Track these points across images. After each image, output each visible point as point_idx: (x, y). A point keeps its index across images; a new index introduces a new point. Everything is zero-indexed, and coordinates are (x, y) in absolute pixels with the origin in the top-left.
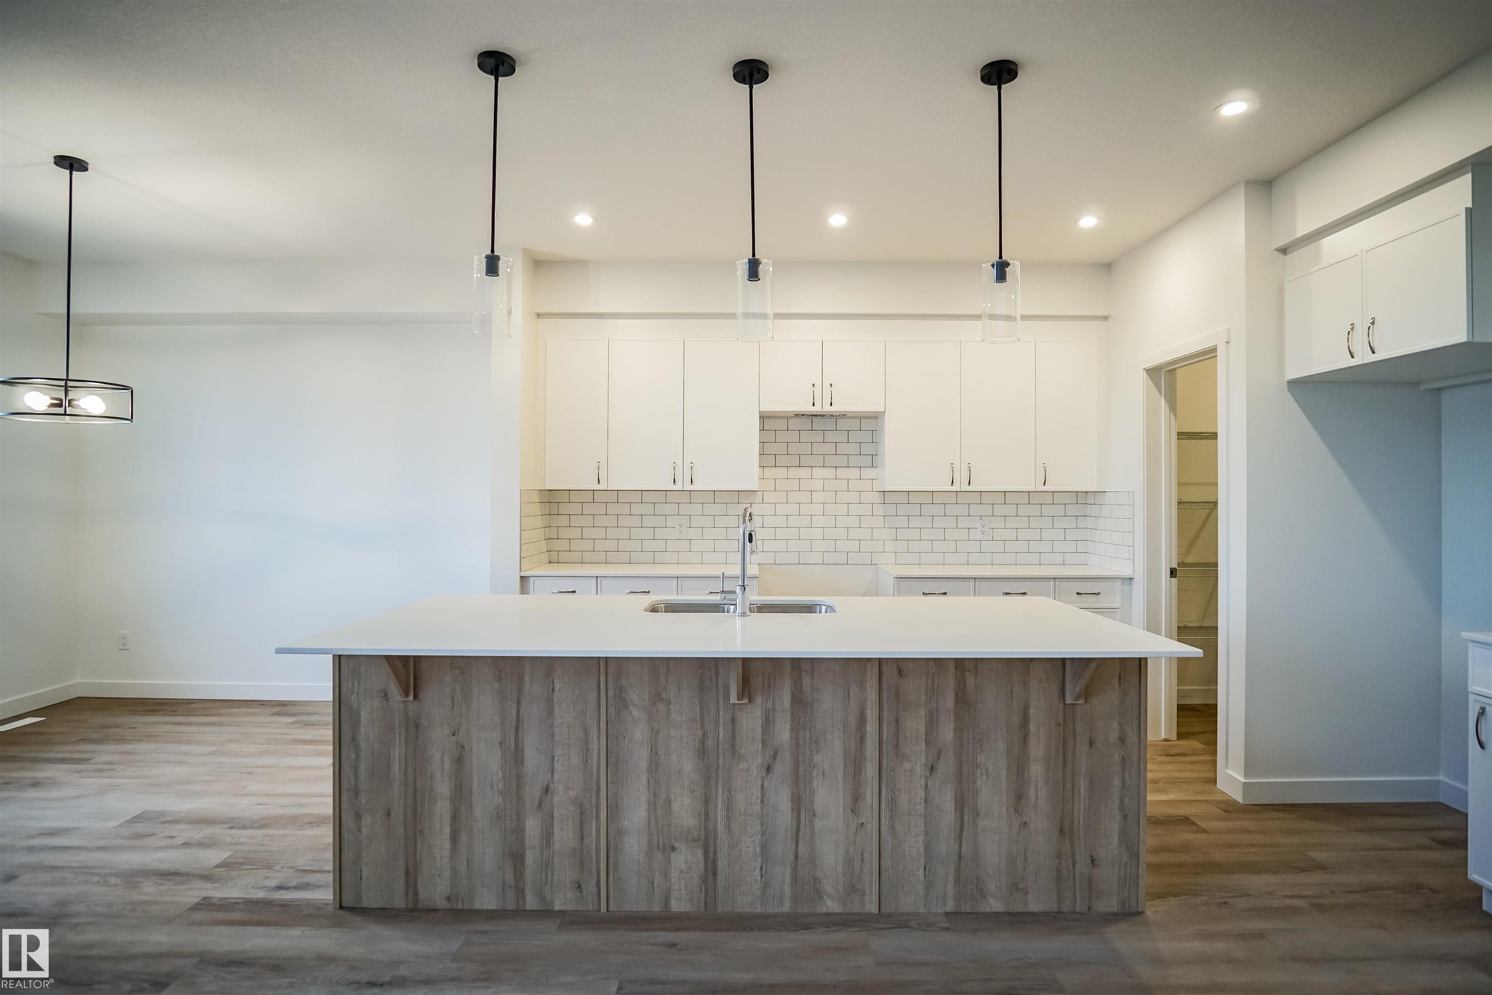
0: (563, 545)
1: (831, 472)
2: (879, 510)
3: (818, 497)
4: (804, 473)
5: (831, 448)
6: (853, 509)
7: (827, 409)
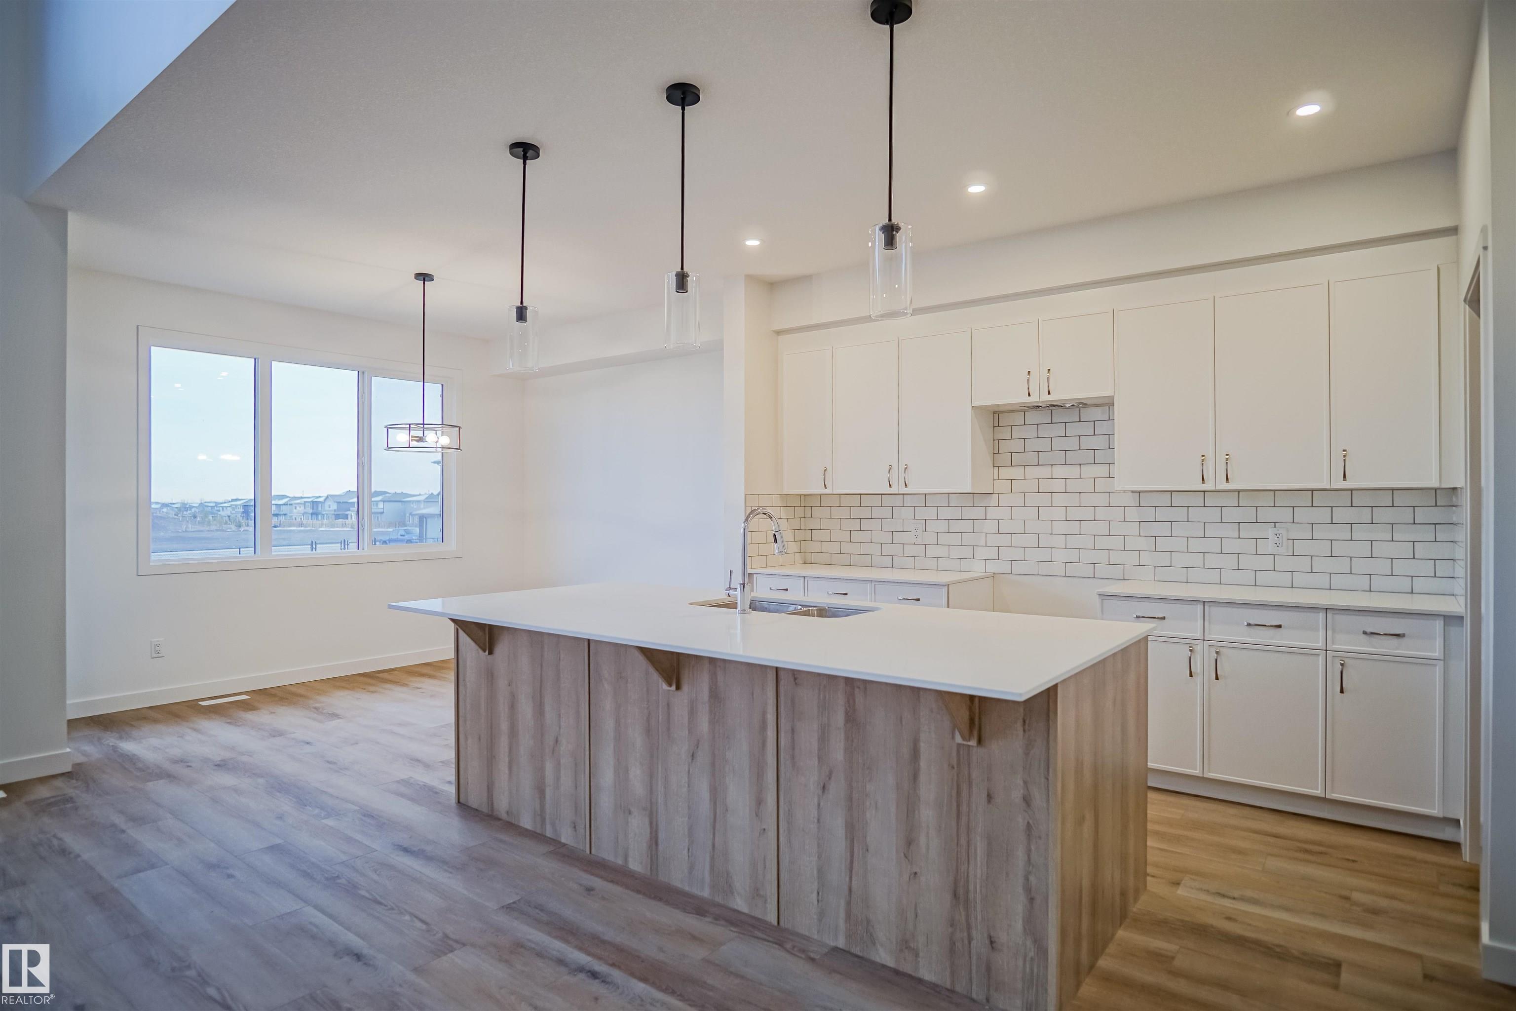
0: (815, 547)
1: (1074, 471)
2: (1133, 514)
3: (1059, 499)
4: (1042, 472)
5: (1073, 443)
6: (1101, 513)
7: (1045, 398)
